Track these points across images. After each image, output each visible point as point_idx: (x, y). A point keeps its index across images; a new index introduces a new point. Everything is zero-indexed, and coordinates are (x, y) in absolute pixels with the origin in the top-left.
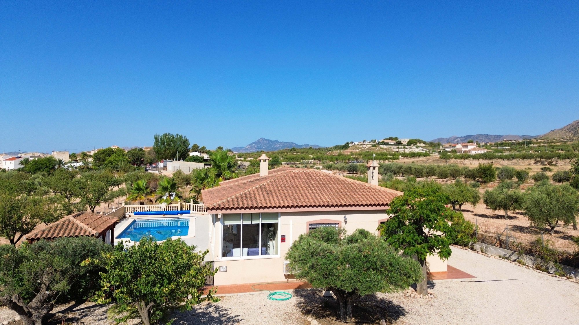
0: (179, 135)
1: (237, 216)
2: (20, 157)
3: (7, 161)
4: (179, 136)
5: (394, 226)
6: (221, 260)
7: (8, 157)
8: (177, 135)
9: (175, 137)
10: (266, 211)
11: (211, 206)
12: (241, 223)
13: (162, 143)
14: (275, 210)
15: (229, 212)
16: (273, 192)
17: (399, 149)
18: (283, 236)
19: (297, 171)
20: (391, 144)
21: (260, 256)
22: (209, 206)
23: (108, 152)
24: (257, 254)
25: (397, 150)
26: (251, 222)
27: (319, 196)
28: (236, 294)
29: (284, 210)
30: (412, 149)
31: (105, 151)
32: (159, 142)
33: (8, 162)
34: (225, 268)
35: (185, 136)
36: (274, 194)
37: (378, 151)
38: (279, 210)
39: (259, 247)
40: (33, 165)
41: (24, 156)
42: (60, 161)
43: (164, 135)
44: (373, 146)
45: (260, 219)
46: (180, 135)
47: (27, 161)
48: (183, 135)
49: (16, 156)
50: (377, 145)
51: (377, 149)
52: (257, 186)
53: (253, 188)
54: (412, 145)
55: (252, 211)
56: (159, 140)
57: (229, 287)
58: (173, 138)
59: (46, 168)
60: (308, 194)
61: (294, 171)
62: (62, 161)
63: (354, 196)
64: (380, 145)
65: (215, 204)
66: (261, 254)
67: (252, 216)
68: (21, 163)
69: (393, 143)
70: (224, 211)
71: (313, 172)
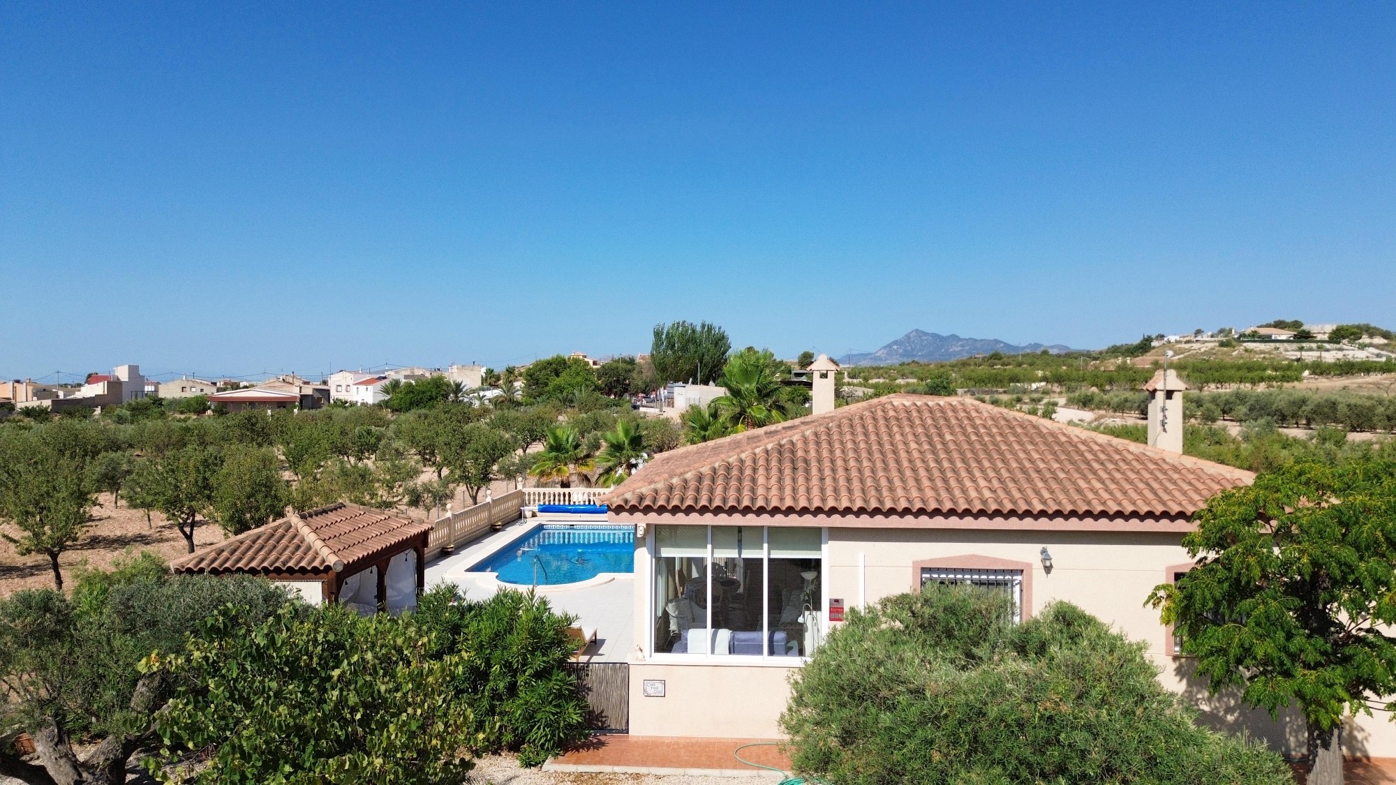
0: (707, 323)
1: (697, 535)
2: (385, 378)
3: (360, 387)
4: (706, 329)
5: (1208, 596)
6: (648, 661)
7: (360, 378)
8: (703, 326)
9: (699, 329)
10: (779, 520)
11: (615, 499)
12: (709, 554)
13: (669, 342)
14: (808, 521)
15: (666, 519)
16: (814, 464)
17: (1303, 353)
18: (837, 601)
19: (907, 404)
20: (1279, 338)
21: (765, 659)
22: (609, 500)
23: (554, 366)
24: (758, 650)
25: (1298, 354)
26: (740, 554)
27: (960, 481)
28: (680, 771)
29: (837, 521)
30: (1345, 352)
31: (549, 363)
32: (663, 343)
33: (362, 388)
34: (660, 686)
35: (720, 328)
36: (814, 471)
37: (1237, 357)
38: (821, 521)
39: (761, 629)
40: (407, 393)
41: (392, 375)
42: (458, 386)
43: (673, 326)
44: (1222, 344)
45: (766, 546)
46: (708, 326)
47: (396, 384)
48: (714, 325)
49: (377, 376)
50: (1234, 343)
51: (1235, 353)
52: (770, 447)
53: (757, 451)
54: (1345, 341)
55: (737, 520)
56: (664, 336)
57: (668, 745)
58: (694, 331)
59: (430, 400)
60: (922, 473)
61: (895, 404)
62: (461, 384)
63: (1082, 484)
64: (1245, 342)
65: (628, 496)
66: (772, 652)
67: (740, 536)
68: (386, 391)
69: (1284, 337)
70: (653, 518)
71: (959, 407)
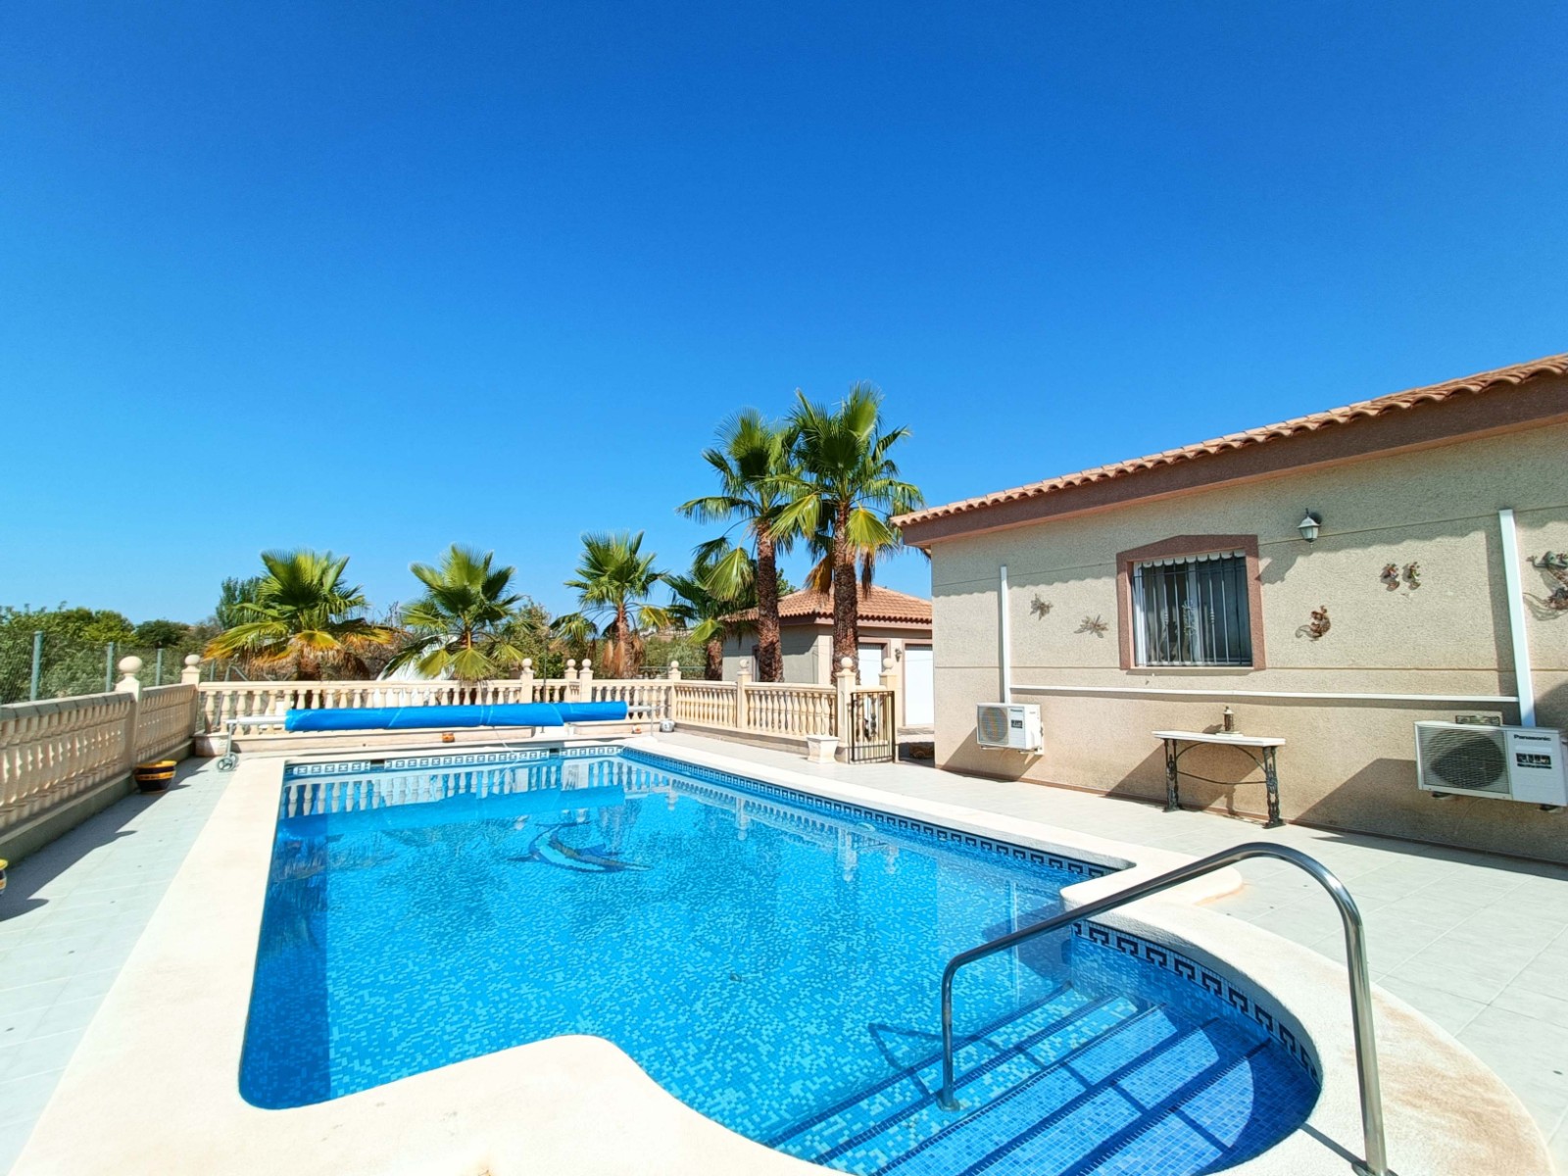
43: (251, 582)
56: (237, 593)
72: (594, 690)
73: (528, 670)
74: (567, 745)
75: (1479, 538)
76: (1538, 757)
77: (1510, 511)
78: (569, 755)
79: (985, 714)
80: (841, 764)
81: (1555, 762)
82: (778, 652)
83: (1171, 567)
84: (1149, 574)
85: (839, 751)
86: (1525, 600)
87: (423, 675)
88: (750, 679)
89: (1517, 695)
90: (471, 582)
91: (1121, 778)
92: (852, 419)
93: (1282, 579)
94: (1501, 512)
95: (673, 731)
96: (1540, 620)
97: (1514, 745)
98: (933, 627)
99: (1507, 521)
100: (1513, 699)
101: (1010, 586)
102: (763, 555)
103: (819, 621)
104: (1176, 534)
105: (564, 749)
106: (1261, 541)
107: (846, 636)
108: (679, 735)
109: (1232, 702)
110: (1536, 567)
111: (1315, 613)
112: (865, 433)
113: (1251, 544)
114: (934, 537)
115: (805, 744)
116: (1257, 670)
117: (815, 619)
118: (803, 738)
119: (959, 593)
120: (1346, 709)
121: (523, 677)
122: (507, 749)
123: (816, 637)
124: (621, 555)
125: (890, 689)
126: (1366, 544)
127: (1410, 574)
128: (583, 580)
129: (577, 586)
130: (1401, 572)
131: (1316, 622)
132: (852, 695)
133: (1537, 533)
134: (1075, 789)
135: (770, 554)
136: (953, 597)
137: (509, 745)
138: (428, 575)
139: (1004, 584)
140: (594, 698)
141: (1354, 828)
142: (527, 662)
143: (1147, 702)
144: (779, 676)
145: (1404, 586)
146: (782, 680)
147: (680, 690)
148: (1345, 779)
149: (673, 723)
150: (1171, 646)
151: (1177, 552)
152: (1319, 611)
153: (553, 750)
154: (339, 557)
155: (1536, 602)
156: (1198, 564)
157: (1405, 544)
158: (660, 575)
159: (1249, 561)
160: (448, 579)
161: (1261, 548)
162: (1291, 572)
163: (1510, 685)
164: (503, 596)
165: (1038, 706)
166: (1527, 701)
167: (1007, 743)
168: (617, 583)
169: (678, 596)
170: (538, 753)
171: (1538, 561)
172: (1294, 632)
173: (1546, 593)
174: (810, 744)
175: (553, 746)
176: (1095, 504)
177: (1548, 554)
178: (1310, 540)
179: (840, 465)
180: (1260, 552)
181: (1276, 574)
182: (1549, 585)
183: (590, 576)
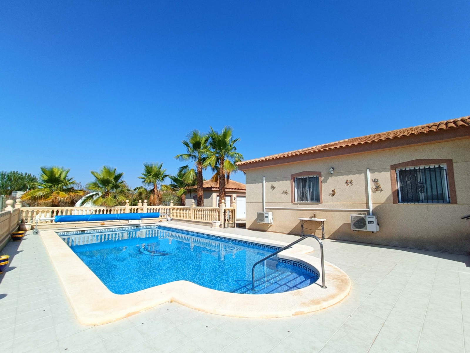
8: (26, 174)
9: (24, 175)
13: (8, 178)
32: (5, 178)
35: (34, 175)
43: (11, 172)
46: (29, 174)
56: (6, 176)
58: (22, 175)
72: (148, 209)
73: (128, 203)
74: (141, 225)
75: (363, 175)
76: (372, 222)
77: (369, 169)
78: (142, 228)
79: (259, 215)
80: (221, 228)
81: (375, 223)
82: (203, 198)
83: (303, 178)
84: (298, 180)
85: (220, 225)
86: (371, 188)
87: (95, 204)
88: (195, 205)
89: (369, 209)
90: (110, 177)
91: (291, 230)
92: (225, 135)
93: (326, 182)
94: (367, 170)
95: (171, 221)
96: (373, 193)
97: (368, 220)
98: (246, 191)
99: (368, 171)
100: (368, 210)
101: (265, 182)
102: (199, 171)
103: (213, 189)
104: (304, 171)
105: (140, 226)
106: (322, 173)
107: (222, 194)
108: (173, 222)
109: (315, 211)
110: (373, 181)
111: (332, 190)
112: (228, 139)
113: (320, 174)
114: (246, 168)
115: (211, 224)
116: (321, 203)
117: (212, 189)
118: (211, 222)
119: (253, 183)
120: (338, 212)
121: (126, 205)
122: (123, 226)
123: (212, 194)
124: (156, 169)
125: (234, 208)
126: (343, 175)
127: (351, 182)
128: (144, 176)
129: (142, 178)
130: (349, 182)
131: (333, 192)
132: (224, 210)
133: (373, 174)
134: (280, 233)
135: (201, 171)
136: (251, 184)
137: (124, 225)
138: (96, 175)
139: (264, 181)
140: (147, 211)
141: (339, 239)
142: (127, 201)
143: (297, 211)
144: (203, 205)
145: (350, 185)
146: (203, 206)
147: (173, 209)
148: (338, 228)
149: (171, 218)
150: (302, 197)
151: (304, 175)
152: (333, 190)
153: (137, 227)
154: (67, 169)
155: (373, 189)
156: (309, 178)
157: (350, 175)
158: (167, 176)
159: (319, 177)
160: (102, 176)
161: (322, 175)
162: (328, 181)
163: (368, 207)
164: (120, 181)
165: (272, 212)
166: (371, 210)
167: (264, 222)
168: (155, 178)
169: (173, 182)
170: (132, 228)
171: (373, 180)
172: (328, 195)
173: (374, 187)
174: (213, 223)
175: (137, 226)
176: (286, 162)
177: (375, 179)
178: (332, 174)
179: (222, 148)
180: (322, 176)
181: (325, 181)
182: (375, 185)
183: (146, 175)
